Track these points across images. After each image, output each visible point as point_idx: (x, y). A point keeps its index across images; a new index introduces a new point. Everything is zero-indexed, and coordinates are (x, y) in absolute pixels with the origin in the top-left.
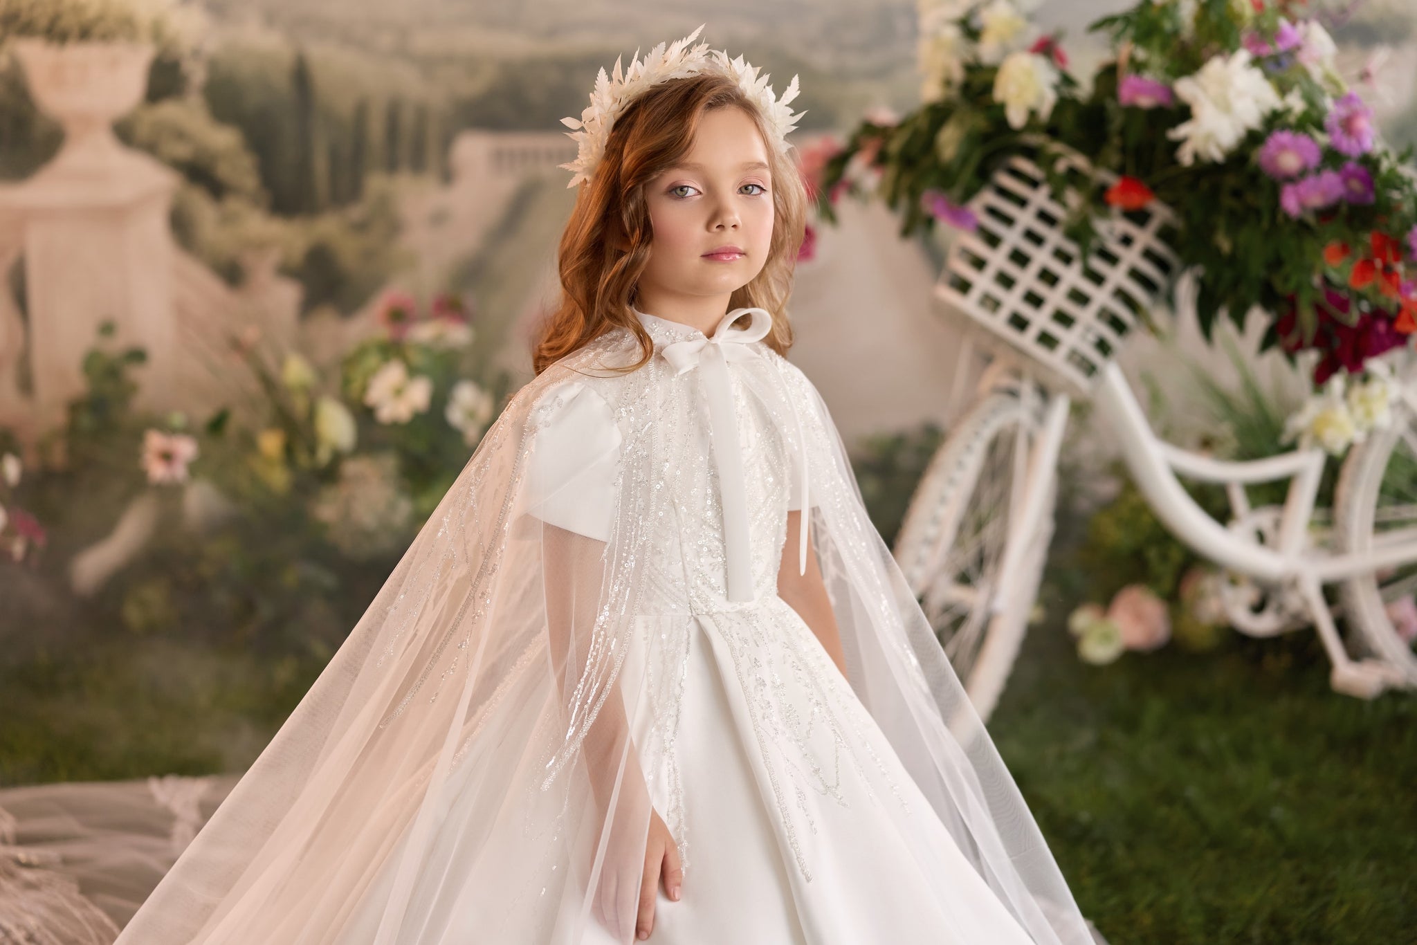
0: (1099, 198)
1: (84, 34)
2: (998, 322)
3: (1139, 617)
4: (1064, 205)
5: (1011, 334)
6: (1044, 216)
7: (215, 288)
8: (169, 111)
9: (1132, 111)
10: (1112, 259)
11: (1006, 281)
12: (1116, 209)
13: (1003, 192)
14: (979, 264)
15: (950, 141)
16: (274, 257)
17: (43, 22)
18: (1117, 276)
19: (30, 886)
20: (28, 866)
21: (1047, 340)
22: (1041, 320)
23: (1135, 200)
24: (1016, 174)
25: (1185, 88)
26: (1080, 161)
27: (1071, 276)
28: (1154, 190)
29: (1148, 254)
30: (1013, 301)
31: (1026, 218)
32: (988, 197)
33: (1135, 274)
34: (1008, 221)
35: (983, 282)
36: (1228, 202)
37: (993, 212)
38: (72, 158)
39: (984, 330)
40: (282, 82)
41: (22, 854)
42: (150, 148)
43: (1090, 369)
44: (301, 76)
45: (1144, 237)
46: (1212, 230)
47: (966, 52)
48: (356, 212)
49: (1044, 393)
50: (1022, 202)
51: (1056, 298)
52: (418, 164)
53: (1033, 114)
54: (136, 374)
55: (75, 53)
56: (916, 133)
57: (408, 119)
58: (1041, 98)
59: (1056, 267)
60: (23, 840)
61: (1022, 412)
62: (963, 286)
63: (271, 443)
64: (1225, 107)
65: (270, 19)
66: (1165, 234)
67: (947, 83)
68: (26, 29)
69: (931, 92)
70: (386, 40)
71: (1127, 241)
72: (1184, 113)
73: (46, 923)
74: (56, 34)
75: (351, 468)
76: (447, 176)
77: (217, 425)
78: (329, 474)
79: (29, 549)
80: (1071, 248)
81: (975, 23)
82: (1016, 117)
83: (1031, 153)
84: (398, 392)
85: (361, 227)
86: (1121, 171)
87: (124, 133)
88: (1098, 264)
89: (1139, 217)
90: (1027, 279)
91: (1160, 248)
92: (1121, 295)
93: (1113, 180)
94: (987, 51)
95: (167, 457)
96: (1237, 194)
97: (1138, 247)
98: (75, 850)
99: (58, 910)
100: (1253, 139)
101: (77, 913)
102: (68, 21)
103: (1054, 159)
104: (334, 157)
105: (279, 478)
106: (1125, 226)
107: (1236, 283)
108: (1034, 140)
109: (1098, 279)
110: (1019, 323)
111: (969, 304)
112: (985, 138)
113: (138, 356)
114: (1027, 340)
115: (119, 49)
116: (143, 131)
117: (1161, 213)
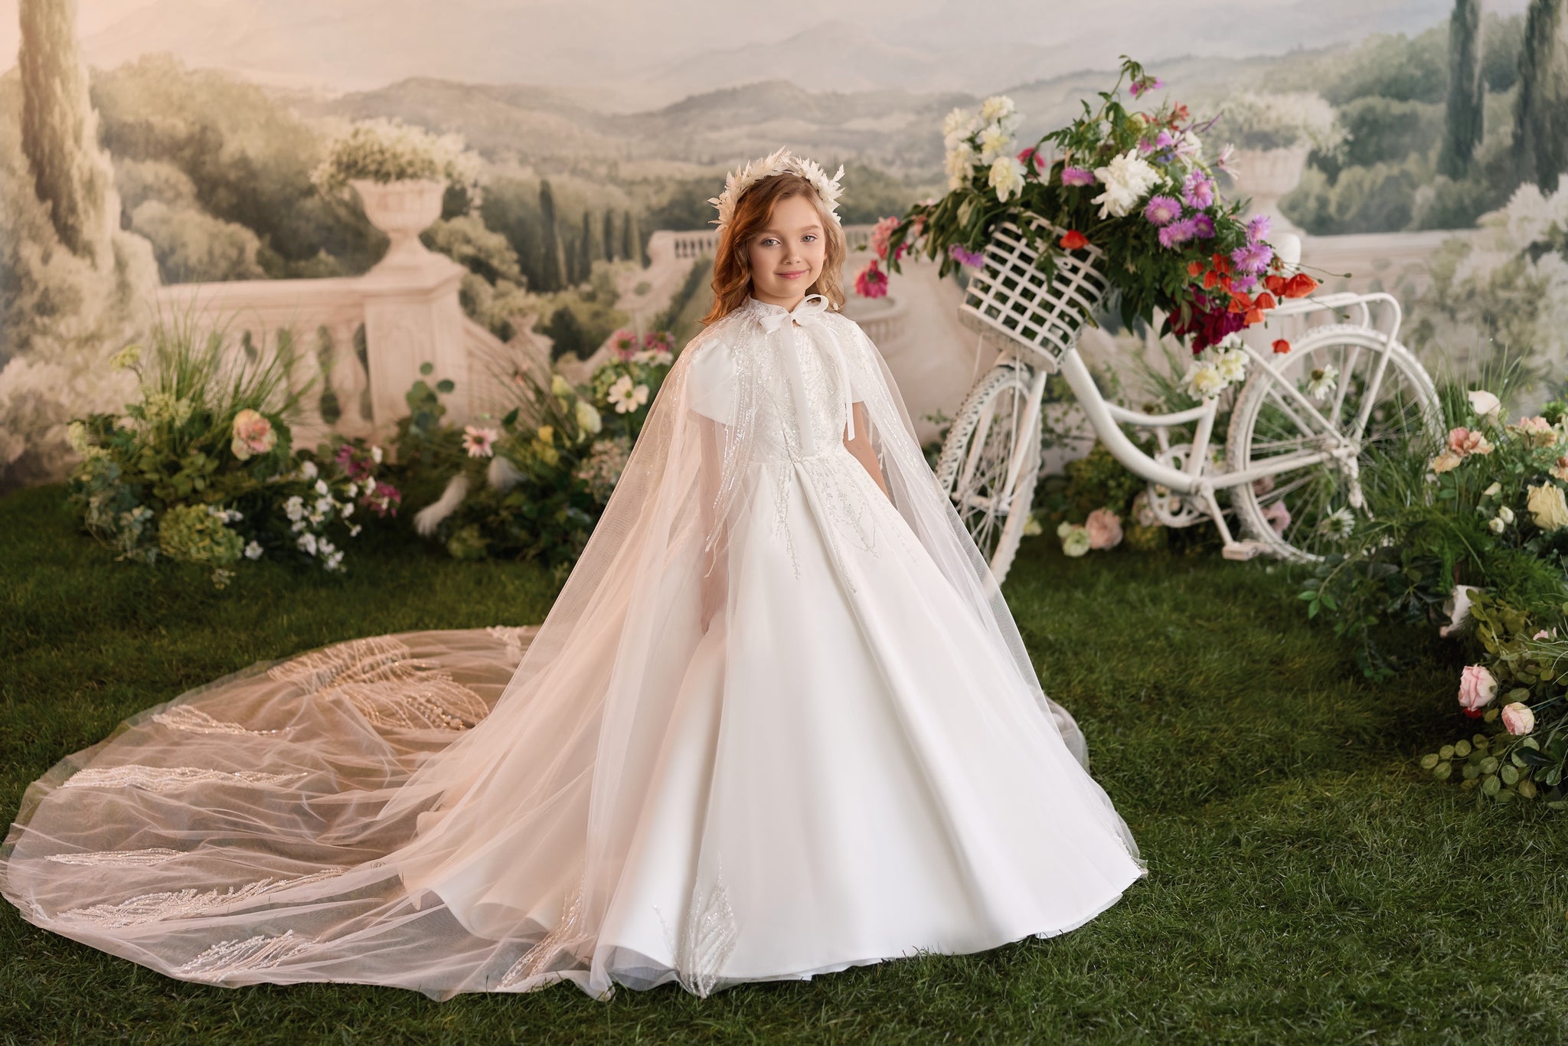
0: (1056, 245)
1: (401, 175)
2: (998, 324)
3: (1104, 527)
4: (1036, 249)
5: (1006, 330)
6: (1023, 257)
7: (494, 342)
8: (458, 223)
9: (1071, 188)
10: (1066, 282)
11: (1003, 298)
12: (1068, 252)
13: (999, 244)
14: (986, 289)
15: (965, 213)
16: (533, 319)
17: (373, 167)
18: (1069, 292)
19: (422, 680)
20: (419, 669)
21: (1028, 333)
22: (1024, 321)
23: (1077, 244)
24: (1006, 232)
25: (1100, 173)
26: (1044, 222)
27: (1042, 293)
28: (1089, 238)
29: (1087, 277)
30: (1006, 310)
31: (1013, 259)
32: (991, 248)
33: (1080, 290)
34: (1003, 261)
35: (988, 299)
36: (1132, 242)
37: (994, 256)
38: (394, 258)
39: (991, 328)
40: (534, 202)
41: (416, 662)
42: (446, 250)
43: (1057, 351)
44: (546, 196)
45: (1085, 267)
46: (1125, 259)
47: (975, 158)
48: (586, 288)
49: (1031, 369)
50: (1011, 250)
51: (1033, 307)
52: (627, 255)
53: (1012, 193)
54: (444, 398)
55: (395, 186)
56: (945, 209)
57: (618, 223)
58: (1016, 183)
59: (1033, 288)
60: (414, 656)
61: (1017, 381)
62: (977, 303)
63: (545, 433)
64: (1125, 185)
65: (523, 161)
66: (1097, 265)
67: (965, 178)
68: (362, 173)
69: (955, 184)
70: (602, 171)
71: (1075, 270)
72: (1101, 188)
73: (437, 694)
74: (382, 175)
75: (598, 446)
76: (647, 262)
77: (510, 420)
78: (584, 452)
79: (390, 504)
80: (1042, 276)
81: (978, 141)
82: (1003, 197)
83: (1014, 218)
84: (629, 395)
85: (591, 297)
86: (1069, 227)
87: (428, 240)
88: (1056, 284)
89: (1082, 255)
90: (1015, 296)
91: (1094, 273)
92: (1072, 303)
93: (1064, 233)
94: (985, 157)
95: (479, 441)
96: (1137, 237)
97: (1081, 273)
98: (446, 660)
99: (441, 689)
100: (1143, 201)
101: (454, 691)
102: (390, 167)
103: (1029, 222)
104: (569, 250)
105: (551, 456)
106: (1072, 261)
107: (1141, 291)
108: (1014, 210)
109: (1058, 294)
110: (1011, 323)
111: (980, 313)
112: (987, 210)
113: (447, 385)
114: (1016, 334)
115: (424, 183)
116: (441, 239)
117: (1095, 252)
